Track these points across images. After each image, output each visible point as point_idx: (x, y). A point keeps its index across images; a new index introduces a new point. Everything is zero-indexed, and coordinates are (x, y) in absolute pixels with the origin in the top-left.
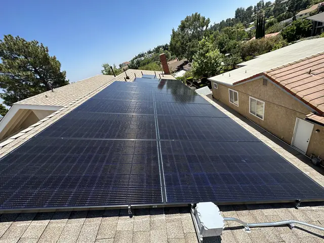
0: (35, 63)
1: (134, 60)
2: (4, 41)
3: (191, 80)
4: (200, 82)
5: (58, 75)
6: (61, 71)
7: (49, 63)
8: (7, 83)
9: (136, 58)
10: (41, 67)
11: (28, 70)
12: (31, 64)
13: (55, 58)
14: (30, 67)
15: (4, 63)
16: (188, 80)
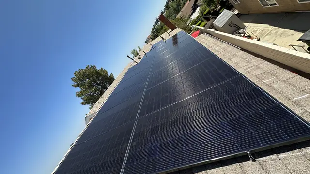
0: (94, 79)
1: (153, 30)
2: (75, 77)
3: (209, 13)
4: (220, 7)
5: (109, 79)
6: (109, 75)
7: (101, 75)
8: (89, 100)
9: (154, 27)
10: (99, 80)
11: (94, 86)
12: (93, 82)
13: (102, 69)
14: (94, 84)
15: (81, 89)
16: (205, 15)
